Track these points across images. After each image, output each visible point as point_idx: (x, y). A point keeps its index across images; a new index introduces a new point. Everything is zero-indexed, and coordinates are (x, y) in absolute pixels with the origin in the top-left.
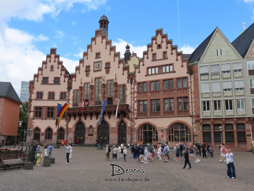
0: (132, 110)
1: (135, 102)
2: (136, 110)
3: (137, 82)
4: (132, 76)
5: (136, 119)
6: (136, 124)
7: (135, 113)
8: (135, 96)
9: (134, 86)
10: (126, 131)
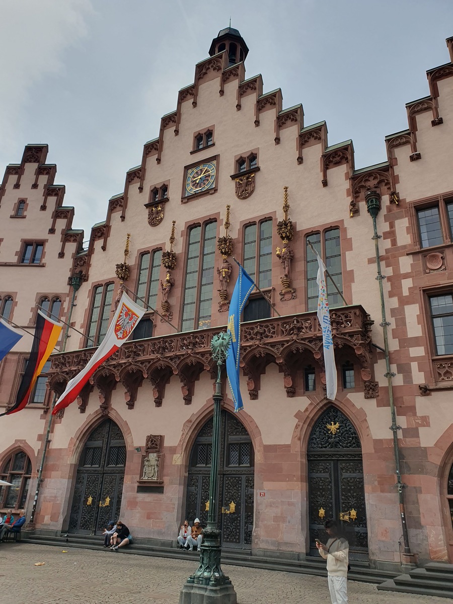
0: (394, 345)
1: (403, 302)
2: (415, 342)
3: (408, 201)
4: (376, 182)
5: (425, 391)
6: (425, 422)
7: (414, 359)
8: (403, 271)
9: (392, 226)
10: (361, 470)
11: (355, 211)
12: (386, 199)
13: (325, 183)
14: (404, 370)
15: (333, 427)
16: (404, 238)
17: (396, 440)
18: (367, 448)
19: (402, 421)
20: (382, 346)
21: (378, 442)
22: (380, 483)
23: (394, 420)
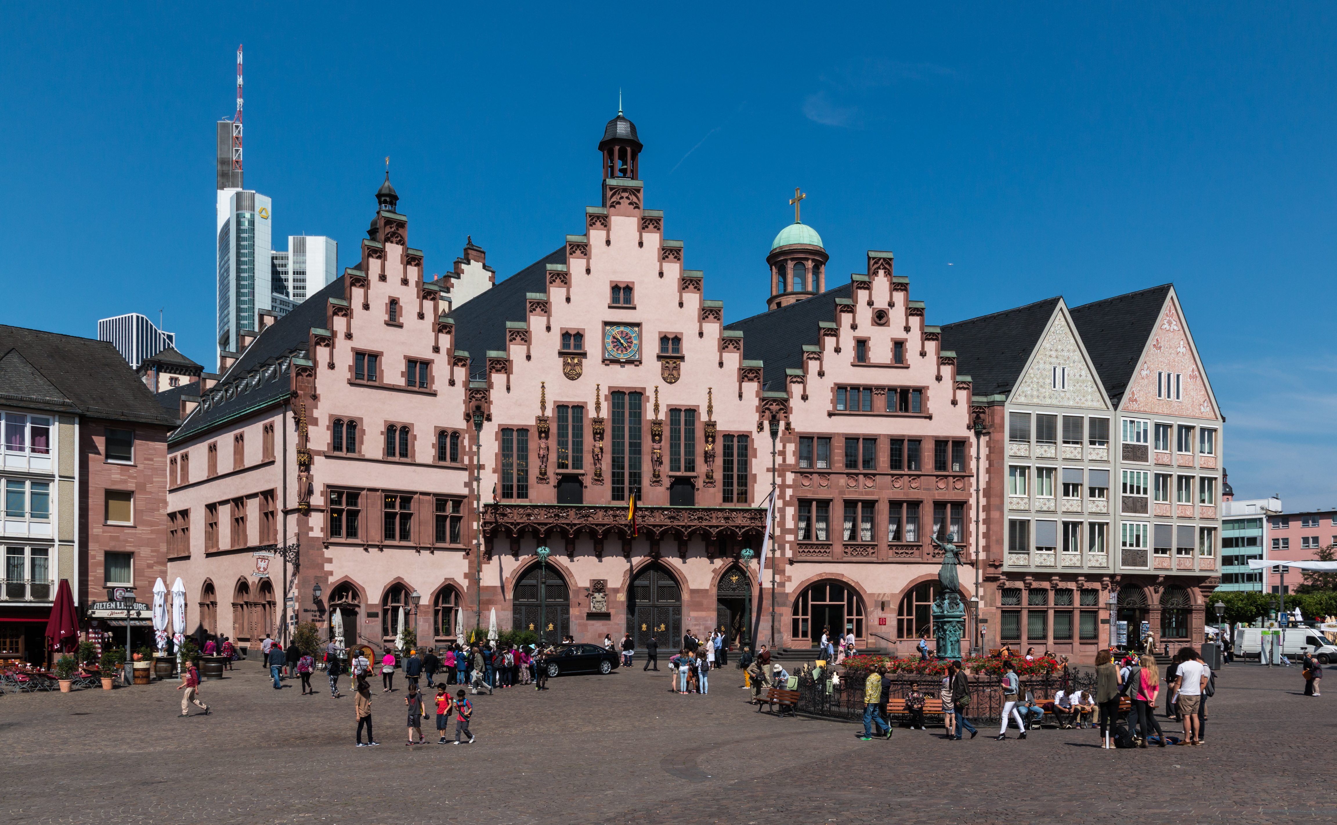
0: (777, 531)
1: (787, 504)
2: (790, 531)
3: (796, 430)
4: (778, 407)
5: (791, 562)
6: (789, 579)
7: (788, 542)
8: (788, 483)
9: (784, 447)
10: (751, 604)
11: (761, 427)
12: (782, 425)
13: (740, 394)
14: (782, 548)
15: (735, 579)
16: (791, 460)
17: (773, 588)
19: (778, 578)
20: (771, 532)
21: (762, 589)
22: (762, 612)
23: (773, 578)
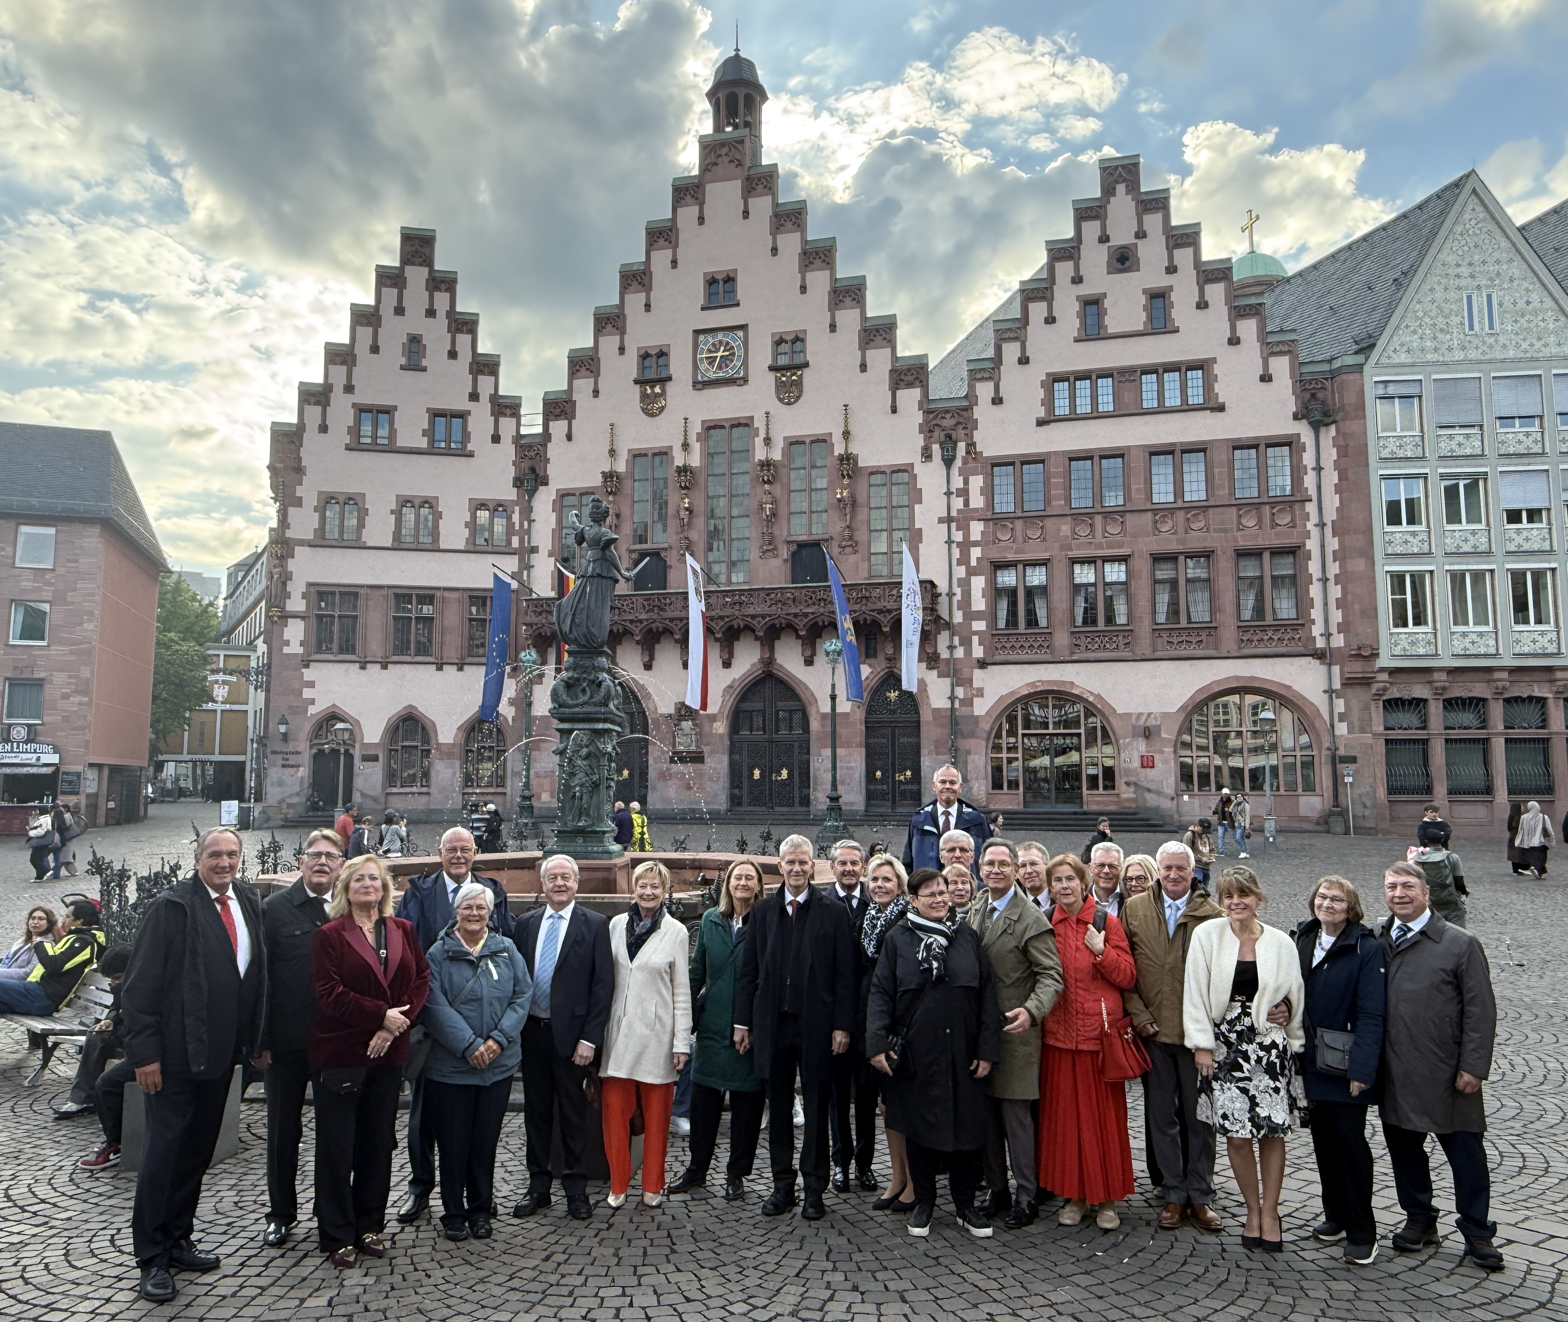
0: (958, 617)
1: (972, 572)
2: (978, 616)
3: (984, 454)
4: (953, 422)
5: (983, 664)
6: (980, 693)
7: (976, 633)
8: (973, 538)
9: (966, 482)
10: (918, 735)
11: (927, 455)
12: (961, 448)
13: (894, 410)
14: (966, 643)
15: (893, 695)
16: (977, 501)
17: (953, 709)
18: (926, 716)
19: (960, 692)
20: (947, 618)
21: (936, 711)
22: (936, 747)
23: (953, 691)
